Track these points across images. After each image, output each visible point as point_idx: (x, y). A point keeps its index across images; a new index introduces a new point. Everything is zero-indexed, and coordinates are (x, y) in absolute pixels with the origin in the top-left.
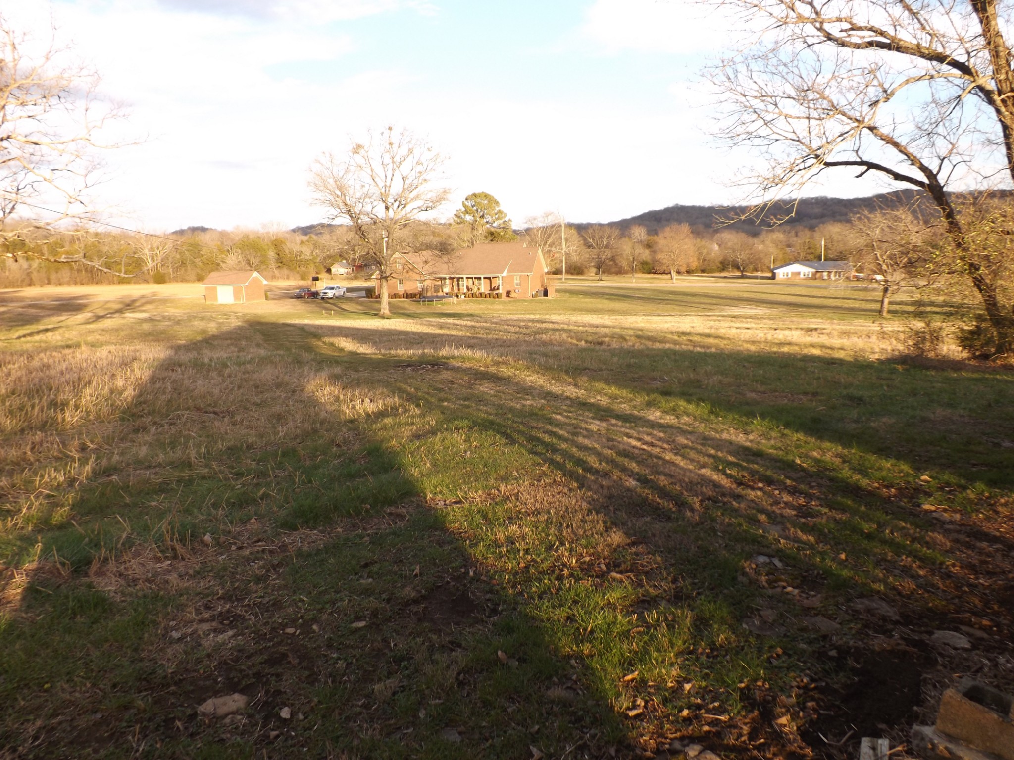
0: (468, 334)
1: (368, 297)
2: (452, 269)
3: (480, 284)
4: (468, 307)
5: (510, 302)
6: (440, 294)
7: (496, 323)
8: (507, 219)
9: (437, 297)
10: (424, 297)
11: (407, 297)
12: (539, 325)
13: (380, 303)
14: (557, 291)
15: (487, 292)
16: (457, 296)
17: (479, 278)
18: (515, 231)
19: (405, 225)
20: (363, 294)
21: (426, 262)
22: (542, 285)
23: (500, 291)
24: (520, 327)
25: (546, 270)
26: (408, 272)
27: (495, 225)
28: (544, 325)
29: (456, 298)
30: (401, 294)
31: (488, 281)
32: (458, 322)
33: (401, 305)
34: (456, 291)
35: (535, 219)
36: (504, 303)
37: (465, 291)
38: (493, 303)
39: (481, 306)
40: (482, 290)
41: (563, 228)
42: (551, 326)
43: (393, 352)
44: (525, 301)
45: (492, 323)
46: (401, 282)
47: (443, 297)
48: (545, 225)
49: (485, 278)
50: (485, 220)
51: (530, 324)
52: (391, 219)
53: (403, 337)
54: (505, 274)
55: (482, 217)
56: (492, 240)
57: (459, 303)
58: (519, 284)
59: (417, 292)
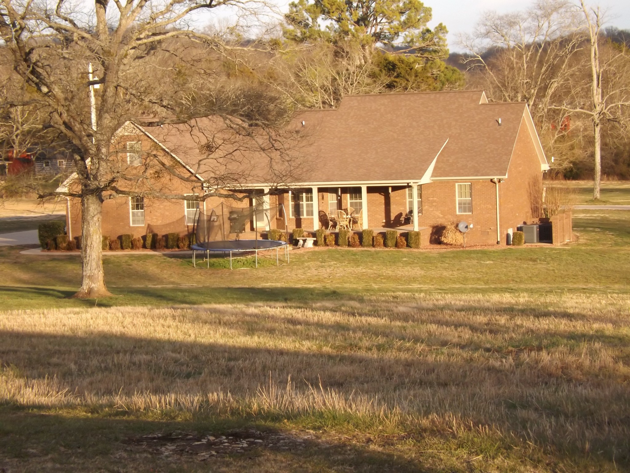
0: (326, 349)
1: (45, 246)
2: (278, 167)
3: (358, 208)
4: (325, 272)
5: (443, 257)
6: (247, 236)
7: (405, 318)
8: (431, 26)
9: (238, 244)
10: (203, 246)
11: (154, 247)
12: (529, 323)
13: (80, 261)
14: (578, 225)
15: (379, 229)
16: (294, 242)
17: (356, 191)
18: (454, 59)
19: (152, 48)
20: (33, 236)
21: (209, 148)
22: (535, 210)
23: (415, 226)
24: (473, 329)
25: (545, 167)
26: (158, 175)
27: (398, 42)
28: (544, 324)
29: (290, 248)
30: (137, 235)
31: (380, 198)
32: (298, 314)
33: (138, 266)
34: (291, 227)
35: (512, 24)
36: (427, 260)
37: (316, 226)
38: (394, 261)
39: (361, 269)
40: (364, 225)
41: (594, 48)
42: (563, 325)
43: (119, 400)
44: (485, 254)
45: (394, 316)
46: (139, 204)
47: (254, 244)
48: (540, 38)
49: (371, 190)
50: (371, 30)
51: (503, 320)
52: (113, 31)
53: (144, 357)
54: (427, 178)
55: (363, 21)
56: (390, 86)
57: (299, 261)
58: (468, 207)
59: (182, 231)
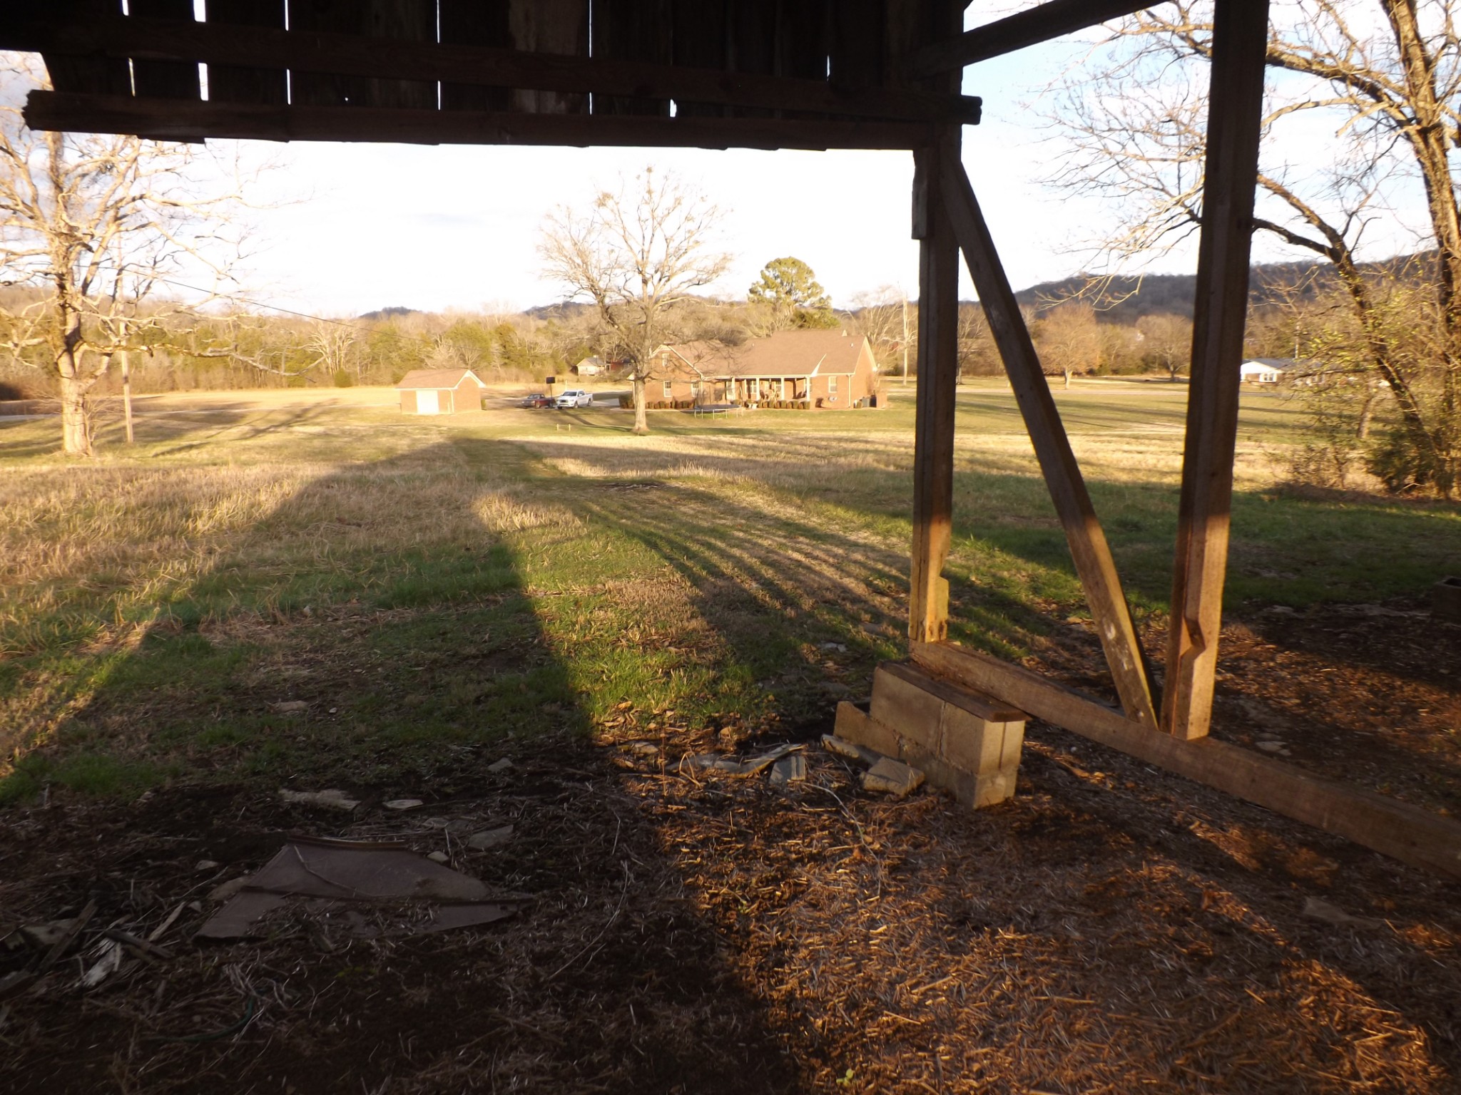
0: (742, 456)
1: (622, 406)
2: (733, 367)
3: (779, 389)
4: (760, 421)
5: (821, 414)
6: (722, 402)
7: (787, 442)
8: (824, 296)
9: (718, 407)
10: (700, 407)
11: (676, 407)
12: (844, 445)
13: (634, 414)
14: (891, 399)
15: (790, 399)
16: (746, 406)
17: (778, 380)
18: (836, 311)
19: (671, 305)
20: (616, 402)
21: (699, 357)
22: (869, 391)
23: (808, 399)
24: (817, 447)
25: (875, 369)
26: (673, 371)
27: (806, 304)
28: (853, 445)
29: (744, 409)
30: (668, 402)
31: (791, 384)
32: (735, 440)
33: (667, 417)
34: (745, 398)
35: (865, 295)
36: (813, 415)
37: (758, 397)
38: (796, 416)
39: (779, 420)
40: (782, 398)
41: (905, 309)
42: (862, 446)
44: (842, 413)
45: (782, 441)
46: (667, 386)
47: (726, 407)
48: (880, 304)
49: (786, 380)
50: (793, 298)
51: (834, 444)
52: (650, 297)
54: (815, 374)
55: (789, 293)
56: (801, 326)
57: (748, 416)
58: (834, 389)
59: (689, 399)
